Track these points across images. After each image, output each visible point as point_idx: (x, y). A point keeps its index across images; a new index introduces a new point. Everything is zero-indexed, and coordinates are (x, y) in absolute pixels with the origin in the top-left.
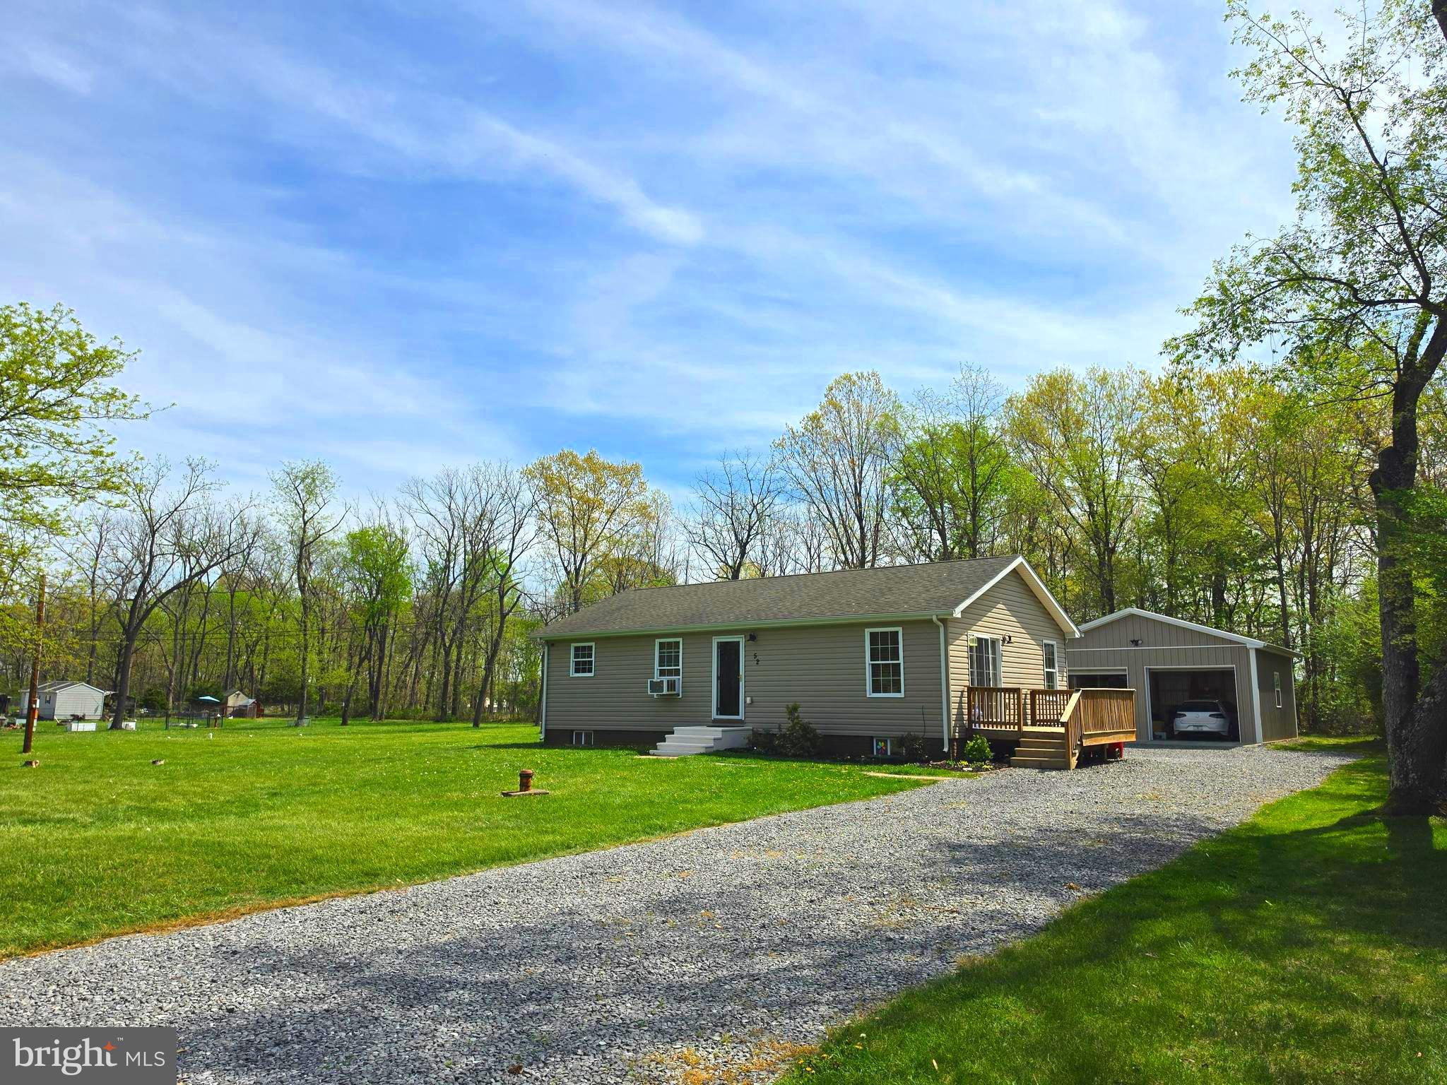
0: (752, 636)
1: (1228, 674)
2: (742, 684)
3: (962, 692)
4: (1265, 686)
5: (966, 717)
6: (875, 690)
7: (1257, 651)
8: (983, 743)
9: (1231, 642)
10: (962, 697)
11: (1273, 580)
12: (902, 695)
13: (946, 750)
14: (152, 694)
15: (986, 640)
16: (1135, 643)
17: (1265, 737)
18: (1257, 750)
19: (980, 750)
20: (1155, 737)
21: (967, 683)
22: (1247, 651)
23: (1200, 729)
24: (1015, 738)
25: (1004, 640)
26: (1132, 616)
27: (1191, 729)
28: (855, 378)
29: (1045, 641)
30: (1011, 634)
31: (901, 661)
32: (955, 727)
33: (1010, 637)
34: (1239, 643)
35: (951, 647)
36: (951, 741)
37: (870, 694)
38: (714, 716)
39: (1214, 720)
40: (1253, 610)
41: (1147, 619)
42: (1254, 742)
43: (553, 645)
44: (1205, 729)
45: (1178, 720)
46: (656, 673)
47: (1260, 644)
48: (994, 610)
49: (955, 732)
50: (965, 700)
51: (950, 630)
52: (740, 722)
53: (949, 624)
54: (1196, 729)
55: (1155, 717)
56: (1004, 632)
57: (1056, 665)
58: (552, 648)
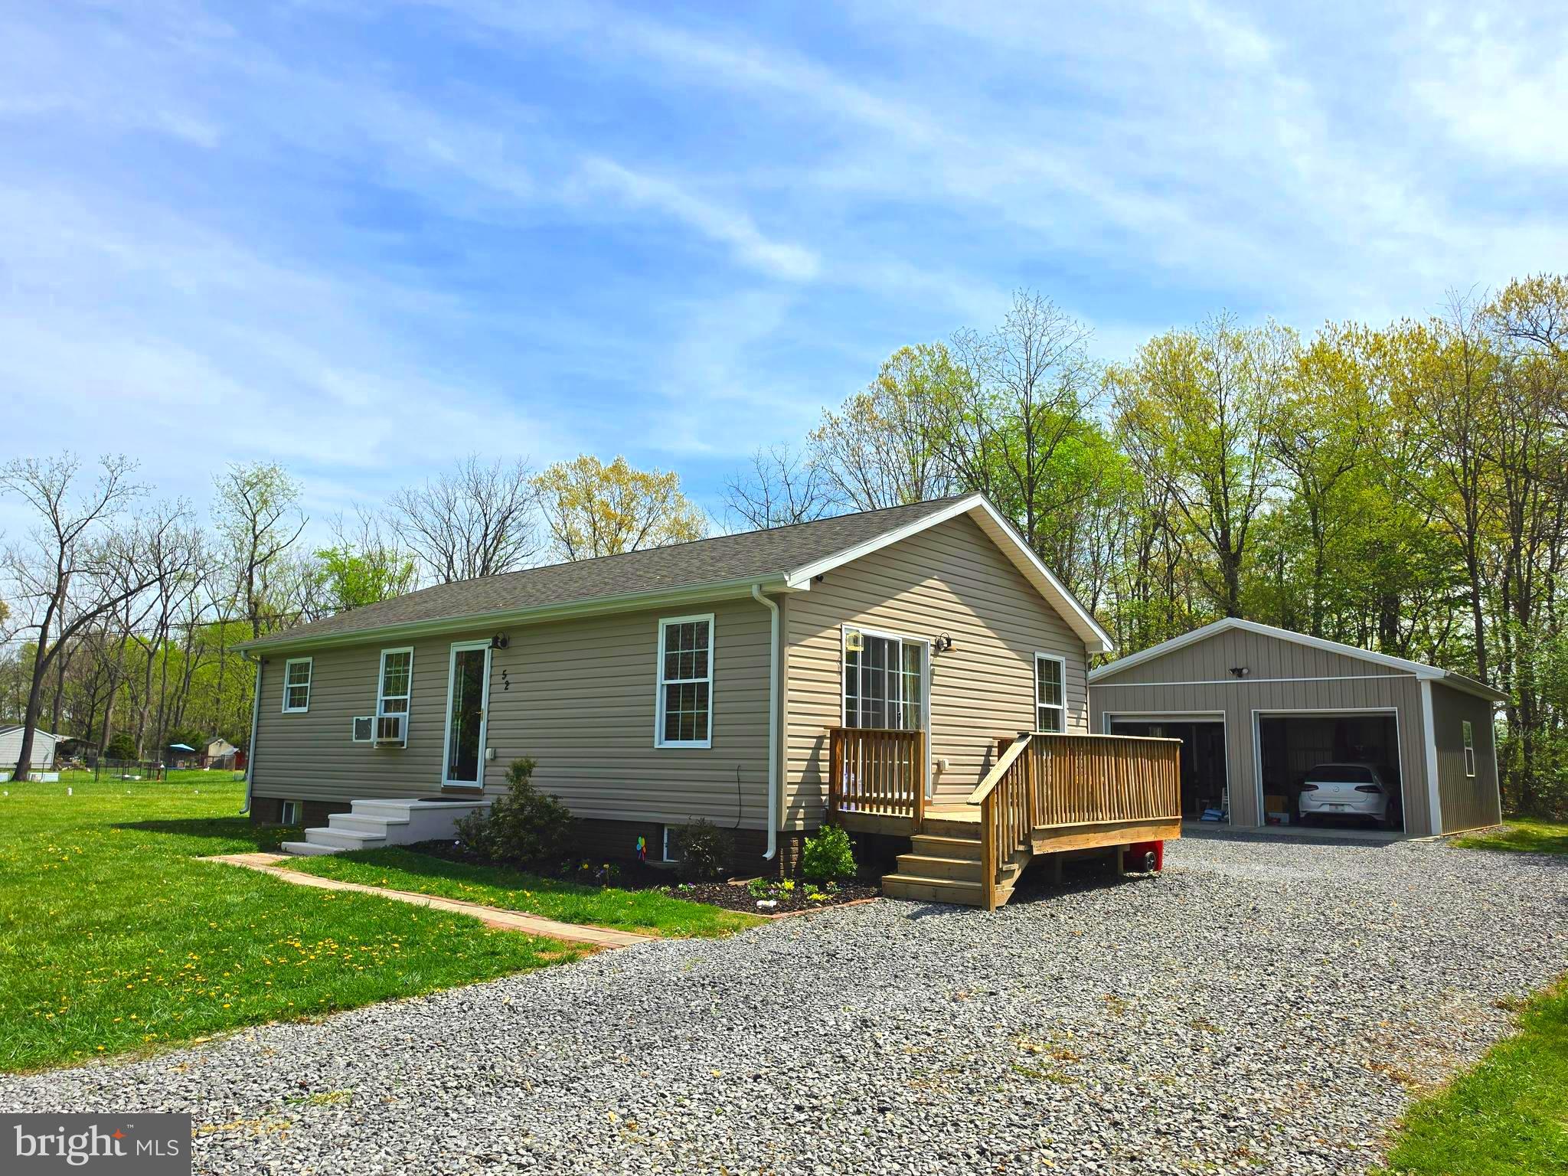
0: (502, 640)
1: (1387, 723)
2: (483, 724)
3: (820, 739)
4: (1447, 741)
5: (825, 788)
6: (670, 736)
7: (1435, 685)
8: (836, 844)
9: (1390, 670)
10: (818, 747)
11: (1463, 600)
12: (706, 744)
13: (769, 855)
14: (118, 741)
15: (893, 644)
16: (1238, 672)
17: (1446, 827)
18: (1432, 847)
19: (828, 858)
20: (1269, 821)
21: (835, 722)
22: (1417, 684)
23: (1340, 810)
24: (904, 834)
25: (938, 646)
26: (1234, 631)
27: (1326, 809)
28: (916, 352)
29: (1038, 655)
30: (952, 635)
31: (710, 679)
32: (795, 807)
33: (949, 640)
34: (1403, 672)
35: (789, 650)
36: (784, 837)
37: (660, 742)
38: (445, 781)
39: (1360, 793)
40: (1436, 642)
41: (1257, 635)
42: (1428, 833)
43: (267, 662)
44: (1348, 810)
45: (1305, 795)
46: (379, 707)
47: (1439, 673)
48: (917, 589)
49: (792, 818)
50: (825, 754)
51: (790, 615)
52: (477, 792)
53: (789, 604)
54: (1333, 809)
55: (1269, 788)
56: (938, 632)
57: (1064, 698)
58: (267, 668)
